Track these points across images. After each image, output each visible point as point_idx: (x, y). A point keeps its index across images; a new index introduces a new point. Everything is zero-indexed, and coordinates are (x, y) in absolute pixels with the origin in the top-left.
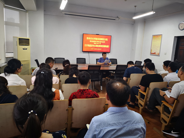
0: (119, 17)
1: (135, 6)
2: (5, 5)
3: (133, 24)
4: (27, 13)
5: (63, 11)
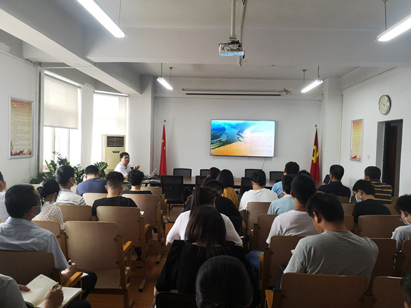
0: (288, 90)
1: (304, 70)
2: (96, 91)
3: (321, 101)
4: (127, 98)
5: (183, 90)
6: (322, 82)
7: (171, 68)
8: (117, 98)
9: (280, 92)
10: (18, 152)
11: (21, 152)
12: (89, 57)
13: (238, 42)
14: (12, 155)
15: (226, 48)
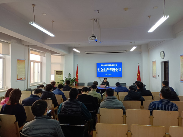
0: (127, 50)
1: (131, 42)
2: (52, 54)
4: (64, 56)
5: (85, 52)
6: (136, 47)
7: (79, 44)
8: (60, 56)
9: (123, 51)
10: (20, 78)
11: (21, 79)
12: (45, 43)
13: (94, 36)
14: (17, 80)
15: (90, 39)
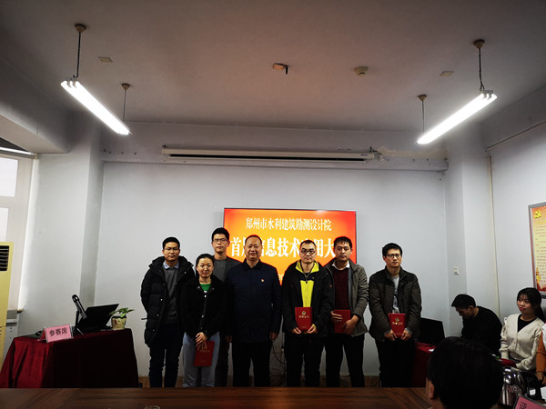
1: (422, 97)
3: (442, 172)
4: (36, 162)
5: (165, 147)
9: (362, 152)
